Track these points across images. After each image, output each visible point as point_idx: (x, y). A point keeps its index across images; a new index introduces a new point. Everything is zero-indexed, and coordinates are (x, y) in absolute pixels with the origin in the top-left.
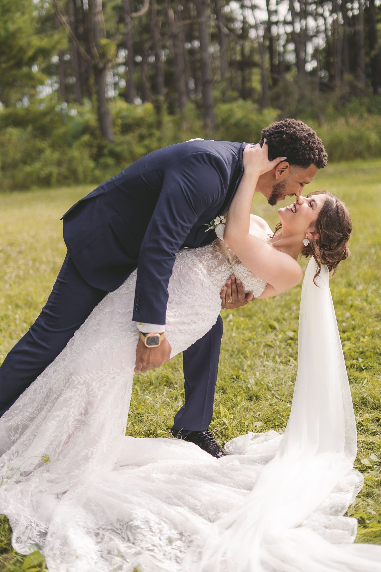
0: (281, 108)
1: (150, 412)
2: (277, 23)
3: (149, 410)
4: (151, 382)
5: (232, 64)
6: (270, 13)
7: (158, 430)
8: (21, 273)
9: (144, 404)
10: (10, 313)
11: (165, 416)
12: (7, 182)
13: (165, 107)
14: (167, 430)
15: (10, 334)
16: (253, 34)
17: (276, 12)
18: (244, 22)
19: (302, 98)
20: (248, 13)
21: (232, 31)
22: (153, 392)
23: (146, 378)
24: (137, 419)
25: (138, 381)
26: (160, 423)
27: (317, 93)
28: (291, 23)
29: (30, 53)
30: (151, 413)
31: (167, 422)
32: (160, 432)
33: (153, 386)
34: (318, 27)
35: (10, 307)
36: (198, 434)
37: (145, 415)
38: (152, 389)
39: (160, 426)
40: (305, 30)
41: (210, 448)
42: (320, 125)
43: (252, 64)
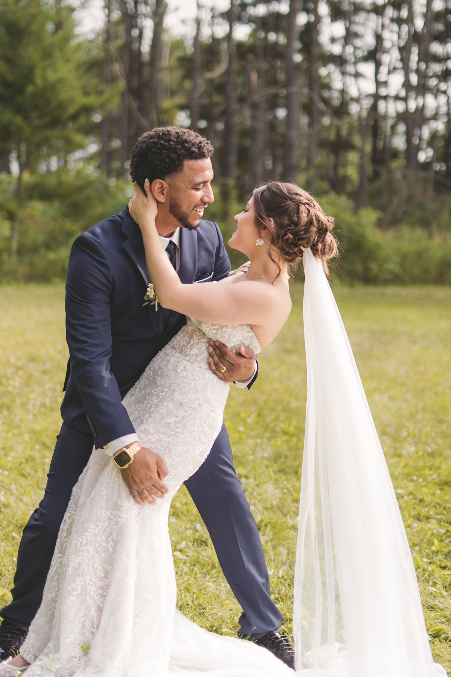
0: (382, 208)
1: (213, 603)
2: (386, 98)
3: (213, 601)
4: (213, 565)
5: (323, 144)
6: (378, 84)
7: (223, 628)
8: (48, 401)
9: (204, 592)
10: (37, 455)
11: (231, 610)
12: (23, 270)
13: (234, 194)
14: (234, 629)
15: (37, 482)
16: (354, 108)
17: (386, 83)
18: (343, 92)
19: (410, 197)
20: (350, 81)
21: (326, 102)
22: (216, 577)
23: (207, 559)
24: (198, 610)
25: (198, 562)
26: (225, 619)
27: (430, 193)
28: (405, 99)
29: (71, 110)
30: (214, 605)
31: (233, 619)
32: (225, 631)
33: (215, 569)
34: (438, 108)
35: (37, 447)
36: (273, 637)
37: (208, 606)
38: (214, 574)
39: (226, 623)
40: (421, 111)
41: (286, 657)
42: (430, 236)
43: (350, 146)
